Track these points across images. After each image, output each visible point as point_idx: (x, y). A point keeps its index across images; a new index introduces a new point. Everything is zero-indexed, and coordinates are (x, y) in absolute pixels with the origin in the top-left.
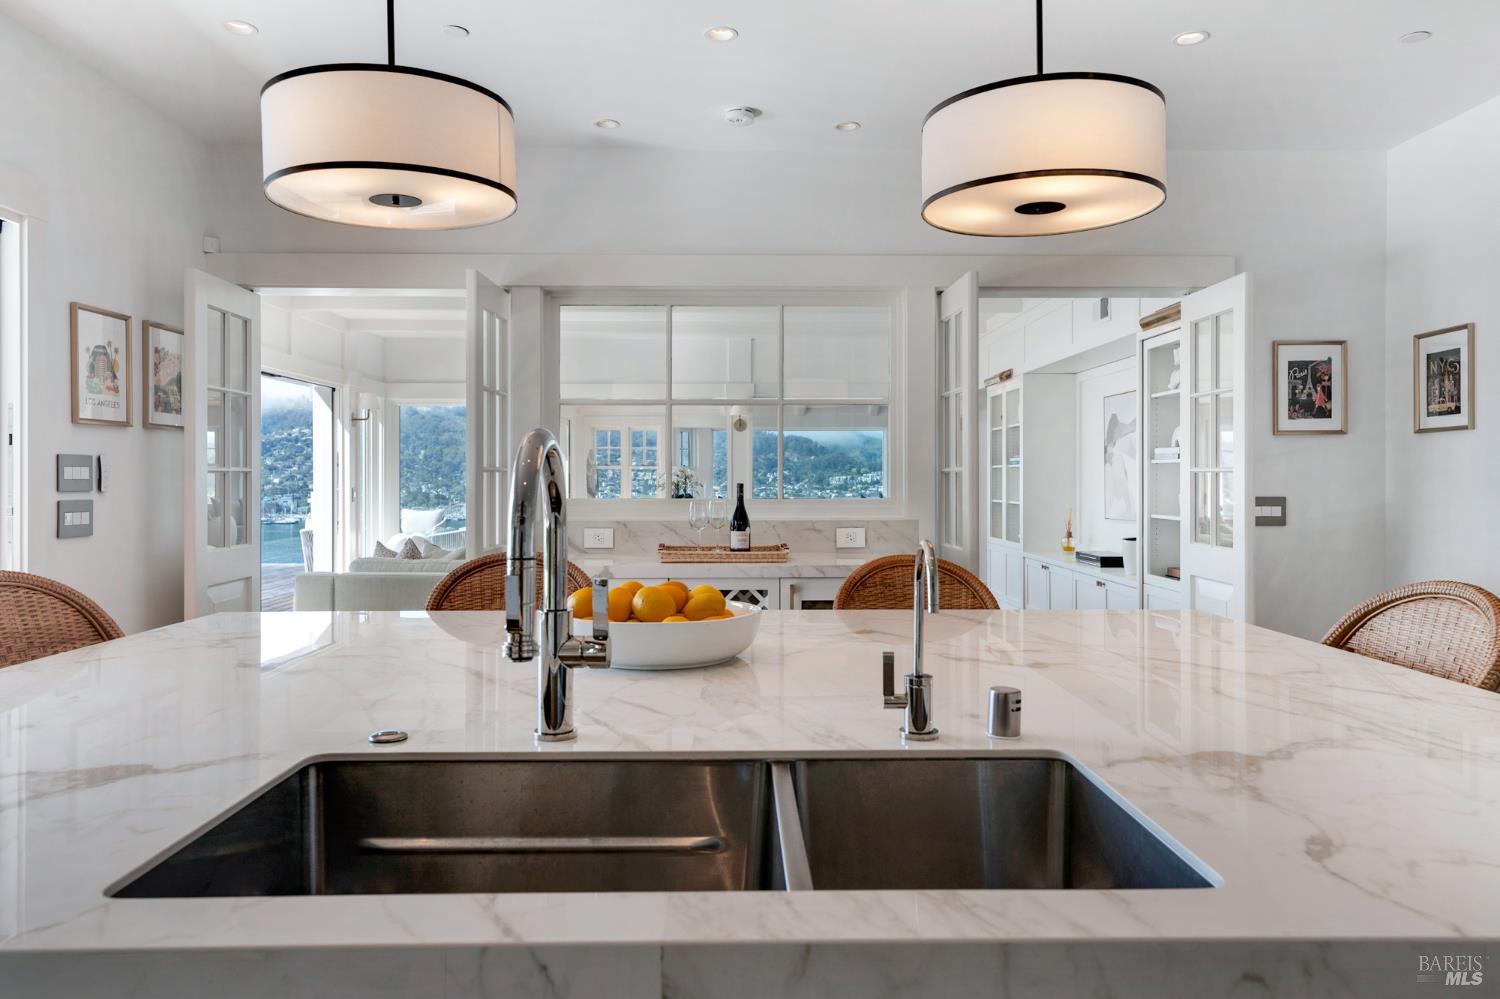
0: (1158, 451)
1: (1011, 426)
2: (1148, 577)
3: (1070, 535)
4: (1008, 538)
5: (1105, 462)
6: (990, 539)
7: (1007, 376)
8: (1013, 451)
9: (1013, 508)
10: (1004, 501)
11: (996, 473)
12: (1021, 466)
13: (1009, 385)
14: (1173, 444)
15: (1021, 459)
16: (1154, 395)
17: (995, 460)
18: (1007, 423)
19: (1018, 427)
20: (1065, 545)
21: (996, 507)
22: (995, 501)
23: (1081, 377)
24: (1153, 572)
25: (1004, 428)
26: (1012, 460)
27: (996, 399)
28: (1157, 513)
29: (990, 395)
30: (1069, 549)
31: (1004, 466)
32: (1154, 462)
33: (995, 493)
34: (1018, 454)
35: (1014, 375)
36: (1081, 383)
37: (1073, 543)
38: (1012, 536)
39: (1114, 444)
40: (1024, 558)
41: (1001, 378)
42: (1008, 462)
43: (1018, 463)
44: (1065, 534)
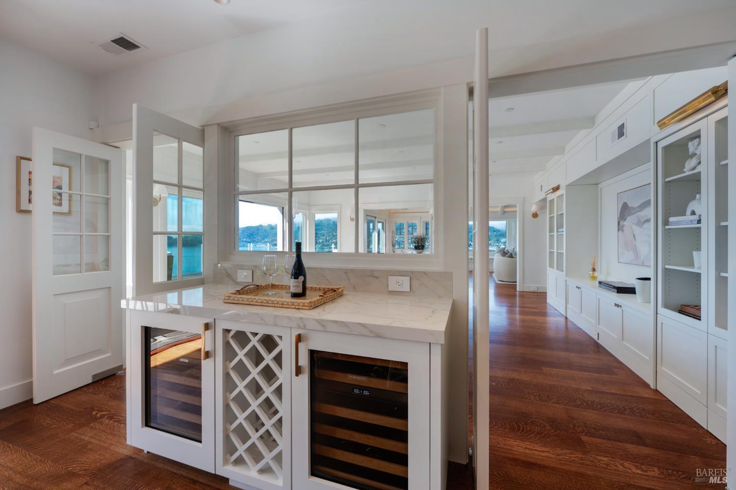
0: (672, 219)
1: (559, 213)
2: (662, 310)
3: (594, 270)
4: (557, 269)
5: (619, 230)
6: (548, 268)
7: (556, 189)
8: (560, 226)
9: (560, 255)
10: (555, 251)
11: (551, 237)
12: (564, 233)
13: (558, 193)
14: (689, 212)
15: (564, 229)
16: (667, 180)
17: (551, 231)
18: (557, 212)
19: (563, 214)
20: (592, 275)
21: (551, 253)
22: (551, 250)
23: (600, 186)
24: (666, 306)
25: (555, 215)
26: (559, 230)
27: (552, 201)
28: (669, 264)
29: (548, 200)
30: (594, 278)
31: (555, 233)
32: (667, 227)
33: (551, 246)
34: (563, 227)
35: (561, 187)
36: (601, 189)
37: (596, 274)
38: (559, 268)
39: (625, 220)
40: (566, 280)
41: (553, 190)
42: (557, 231)
43: (563, 231)
44: (591, 268)
